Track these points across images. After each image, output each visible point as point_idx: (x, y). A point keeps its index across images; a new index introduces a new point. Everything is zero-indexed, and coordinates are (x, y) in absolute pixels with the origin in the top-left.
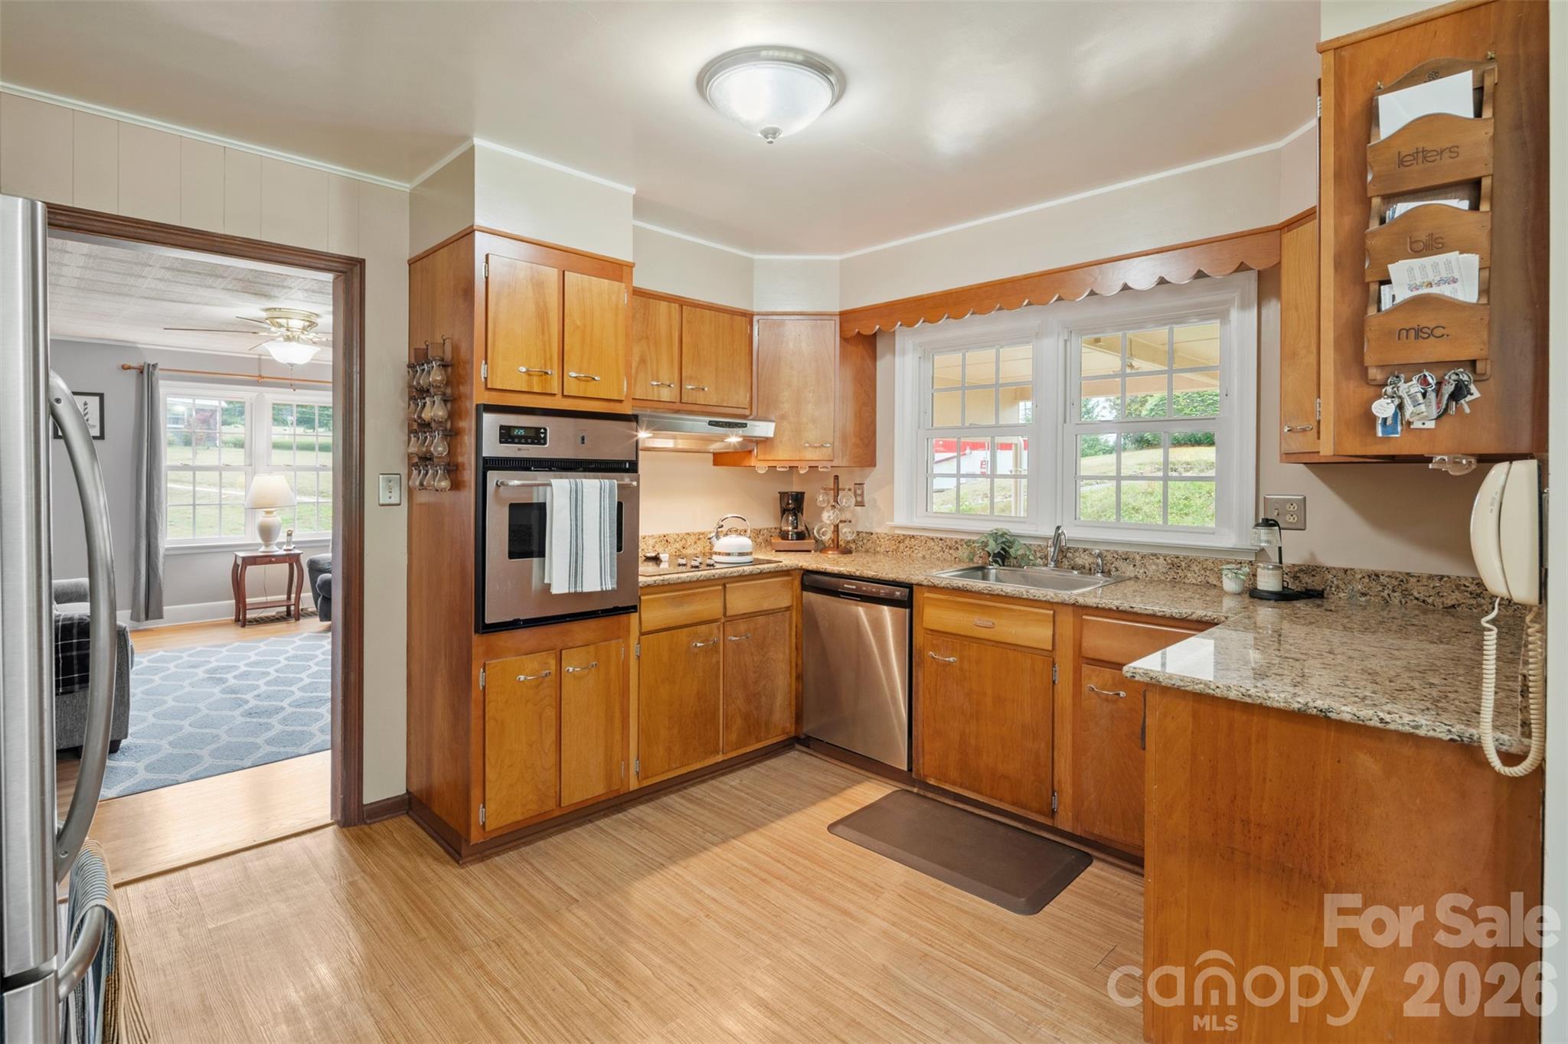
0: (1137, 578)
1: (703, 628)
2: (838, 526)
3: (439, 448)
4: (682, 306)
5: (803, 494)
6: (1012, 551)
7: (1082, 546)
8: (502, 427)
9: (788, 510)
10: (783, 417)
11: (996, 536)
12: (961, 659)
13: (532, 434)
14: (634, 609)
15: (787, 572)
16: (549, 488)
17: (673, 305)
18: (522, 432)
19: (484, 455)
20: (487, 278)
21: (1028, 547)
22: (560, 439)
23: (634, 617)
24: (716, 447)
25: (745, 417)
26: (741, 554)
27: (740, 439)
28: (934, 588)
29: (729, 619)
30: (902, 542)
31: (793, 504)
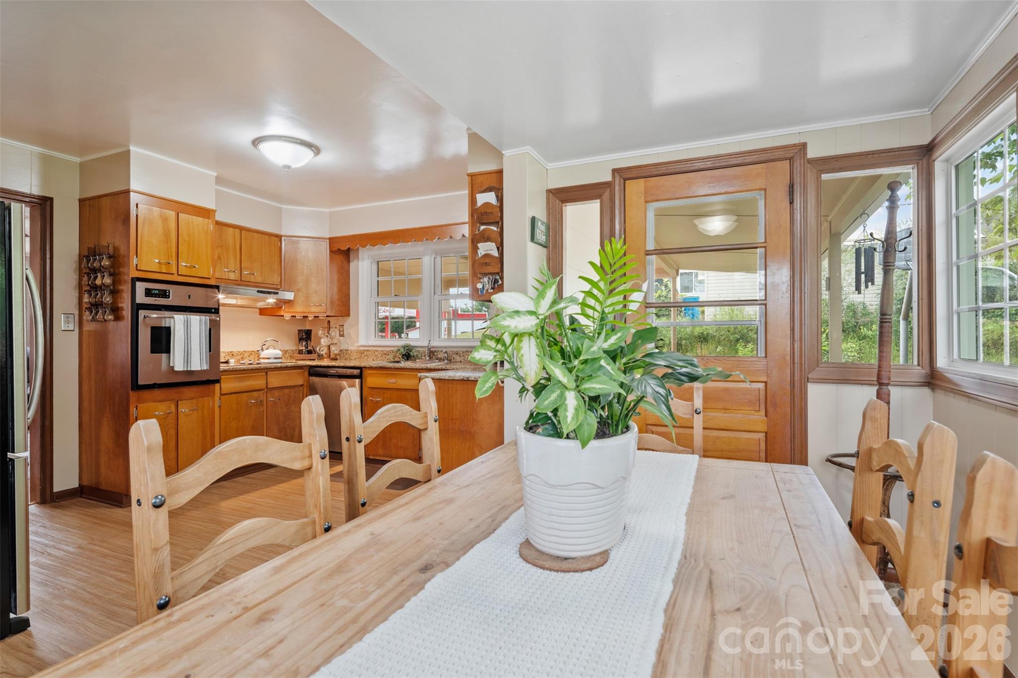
0: (461, 362)
1: (255, 394)
2: (329, 346)
3: (107, 299)
4: (241, 231)
5: (311, 330)
6: (411, 353)
7: (440, 350)
8: (146, 289)
9: (303, 339)
10: (299, 290)
11: (404, 347)
12: (383, 398)
13: (163, 293)
14: (218, 381)
15: (301, 367)
16: (172, 320)
17: (236, 230)
18: (157, 292)
19: (137, 302)
20: (137, 215)
21: (419, 351)
22: (176, 296)
23: (217, 385)
24: (261, 304)
25: (278, 289)
26: (275, 358)
27: (275, 301)
28: (371, 368)
29: (269, 389)
30: (362, 353)
31: (306, 336)
